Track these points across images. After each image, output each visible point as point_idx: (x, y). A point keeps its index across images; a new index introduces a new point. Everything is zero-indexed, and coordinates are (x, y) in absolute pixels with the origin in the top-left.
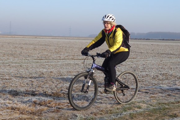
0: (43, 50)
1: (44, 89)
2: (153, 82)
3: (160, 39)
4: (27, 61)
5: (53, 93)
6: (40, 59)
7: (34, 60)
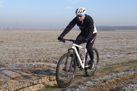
1: (39, 58)
2: (101, 53)
3: (101, 29)
4: (27, 43)
5: (44, 60)
6: (35, 42)
7: (32, 43)
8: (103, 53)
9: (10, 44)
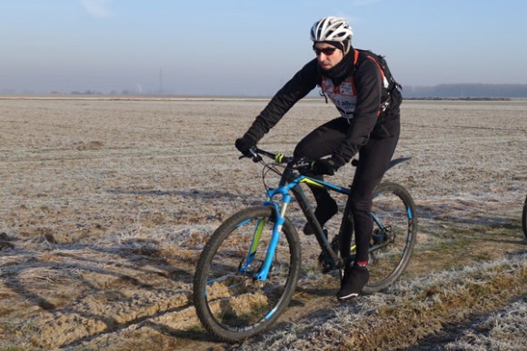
0: (224, 125)
2: (445, 186)
4: (188, 148)
6: (217, 145)
7: (204, 147)
8: (450, 187)
9: (125, 152)
